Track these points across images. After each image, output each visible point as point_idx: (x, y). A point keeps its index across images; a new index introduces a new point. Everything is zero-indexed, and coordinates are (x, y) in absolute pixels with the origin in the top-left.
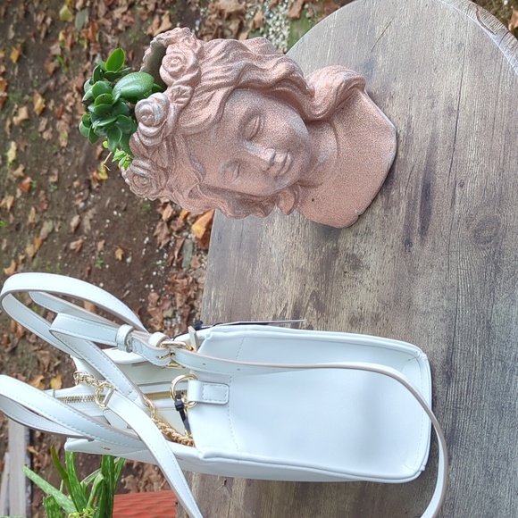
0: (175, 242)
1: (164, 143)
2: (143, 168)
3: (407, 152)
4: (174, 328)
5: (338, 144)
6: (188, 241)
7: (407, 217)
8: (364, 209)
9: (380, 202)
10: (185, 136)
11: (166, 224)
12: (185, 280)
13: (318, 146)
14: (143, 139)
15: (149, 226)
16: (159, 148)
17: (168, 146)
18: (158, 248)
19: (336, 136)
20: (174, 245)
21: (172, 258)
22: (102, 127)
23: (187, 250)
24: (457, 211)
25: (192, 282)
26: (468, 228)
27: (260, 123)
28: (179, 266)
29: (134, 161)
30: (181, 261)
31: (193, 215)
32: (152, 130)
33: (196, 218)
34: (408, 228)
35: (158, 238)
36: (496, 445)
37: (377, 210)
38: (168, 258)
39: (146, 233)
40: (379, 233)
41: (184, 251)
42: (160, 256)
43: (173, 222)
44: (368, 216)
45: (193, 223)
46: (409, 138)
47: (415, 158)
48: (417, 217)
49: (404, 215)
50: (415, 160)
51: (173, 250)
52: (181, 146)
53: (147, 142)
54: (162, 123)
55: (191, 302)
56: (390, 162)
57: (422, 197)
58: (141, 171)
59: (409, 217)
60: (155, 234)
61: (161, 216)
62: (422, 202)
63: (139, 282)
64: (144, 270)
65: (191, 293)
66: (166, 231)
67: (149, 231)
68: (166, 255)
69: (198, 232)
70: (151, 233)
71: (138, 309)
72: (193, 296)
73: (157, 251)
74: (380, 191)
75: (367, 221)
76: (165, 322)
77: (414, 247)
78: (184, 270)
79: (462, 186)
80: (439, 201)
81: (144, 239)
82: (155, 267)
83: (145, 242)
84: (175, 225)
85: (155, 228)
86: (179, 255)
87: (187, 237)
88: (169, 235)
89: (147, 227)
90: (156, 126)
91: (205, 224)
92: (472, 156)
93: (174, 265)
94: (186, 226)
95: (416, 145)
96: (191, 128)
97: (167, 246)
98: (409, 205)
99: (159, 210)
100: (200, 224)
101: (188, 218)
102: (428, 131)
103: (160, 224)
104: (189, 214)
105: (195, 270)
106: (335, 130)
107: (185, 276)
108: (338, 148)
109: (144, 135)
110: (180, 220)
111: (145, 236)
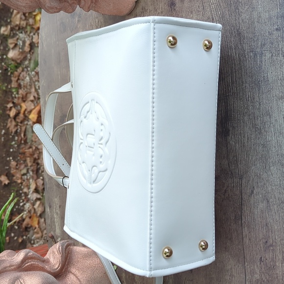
0: (21, 129)
4: (29, 179)
6: (28, 127)
11: (13, 120)
12: (31, 150)
15: (3, 123)
18: (11, 135)
20: (21, 131)
21: (20, 138)
23: (28, 132)
25: (35, 150)
28: (26, 142)
30: (26, 139)
31: (28, 110)
33: (30, 112)
35: (10, 129)
38: (18, 139)
39: (2, 127)
40: (151, 8)
41: (27, 133)
42: (13, 139)
43: (17, 117)
45: (29, 115)
51: (20, 134)
55: (36, 162)
60: (8, 127)
61: (9, 115)
63: (3, 158)
64: (5, 150)
65: (36, 156)
66: (14, 123)
67: (4, 126)
68: (16, 138)
69: (33, 118)
70: (5, 127)
71: (5, 174)
72: (37, 158)
73: (11, 137)
75: (142, 4)
76: (23, 177)
78: (29, 144)
81: (1, 132)
82: (12, 146)
83: (3, 133)
84: (19, 119)
85: (7, 124)
86: (25, 135)
87: (27, 124)
88: (16, 125)
89: (2, 124)
91: (36, 113)
93: (23, 142)
94: (26, 118)
97: (16, 132)
99: (8, 112)
100: (34, 113)
101: (26, 112)
103: (9, 120)
104: (26, 110)
105: (35, 142)
107: (30, 147)
110: (21, 115)
111: (2, 130)
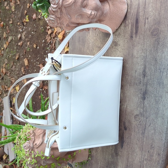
0: (53, 41)
1: (59, 10)
2: (53, 18)
3: (131, 9)
5: (110, 8)
6: (57, 41)
7: (131, 29)
8: (118, 27)
9: (123, 25)
10: (65, 7)
11: (49, 36)
13: (104, 8)
14: (52, 9)
15: (44, 36)
16: (57, 11)
17: (60, 11)
18: (47, 43)
19: (109, 5)
20: (52, 42)
21: (52, 46)
22: (40, 6)
24: (146, 27)
26: (149, 31)
27: (87, 2)
28: (55, 49)
29: (50, 16)
30: (55, 47)
31: (58, 32)
32: (55, 6)
33: (59, 33)
34: (132, 33)
35: (47, 40)
36: (158, 93)
37: (122, 27)
38: (51, 46)
39: (43, 39)
40: (123, 34)
41: (56, 44)
42: (48, 46)
43: (51, 35)
44: (119, 29)
45: (58, 35)
46: (131, 5)
47: (133, 11)
48: (134, 29)
49: (130, 29)
50: (133, 12)
51: (52, 44)
52: (64, 10)
53: (54, 10)
54: (58, 3)
56: (126, 12)
57: (136, 23)
58: (52, 19)
59: (132, 29)
60: (46, 39)
61: (48, 33)
62: (136, 24)
63: (42, 55)
64: (43, 51)
66: (49, 38)
67: (44, 38)
68: (50, 46)
69: (60, 37)
70: (45, 39)
71: (42, 63)
73: (47, 44)
74: (123, 21)
75: (119, 31)
77: (133, 38)
79: (147, 19)
80: (141, 24)
81: (43, 41)
82: (47, 50)
83: (43, 42)
84: (52, 36)
85: (46, 37)
86: (54, 45)
87: (56, 40)
88: (51, 39)
90: (56, 5)
91: (62, 35)
92: (150, 10)
93: (53, 49)
94: (56, 36)
95: (133, 7)
96: (67, 5)
97: (50, 43)
98: (132, 25)
99: (47, 31)
100: (61, 35)
101: (57, 33)
102: (137, 3)
103: (47, 35)
106: (109, 3)
108: (110, 9)
109: (53, 8)
110: (54, 34)
111: (43, 40)
